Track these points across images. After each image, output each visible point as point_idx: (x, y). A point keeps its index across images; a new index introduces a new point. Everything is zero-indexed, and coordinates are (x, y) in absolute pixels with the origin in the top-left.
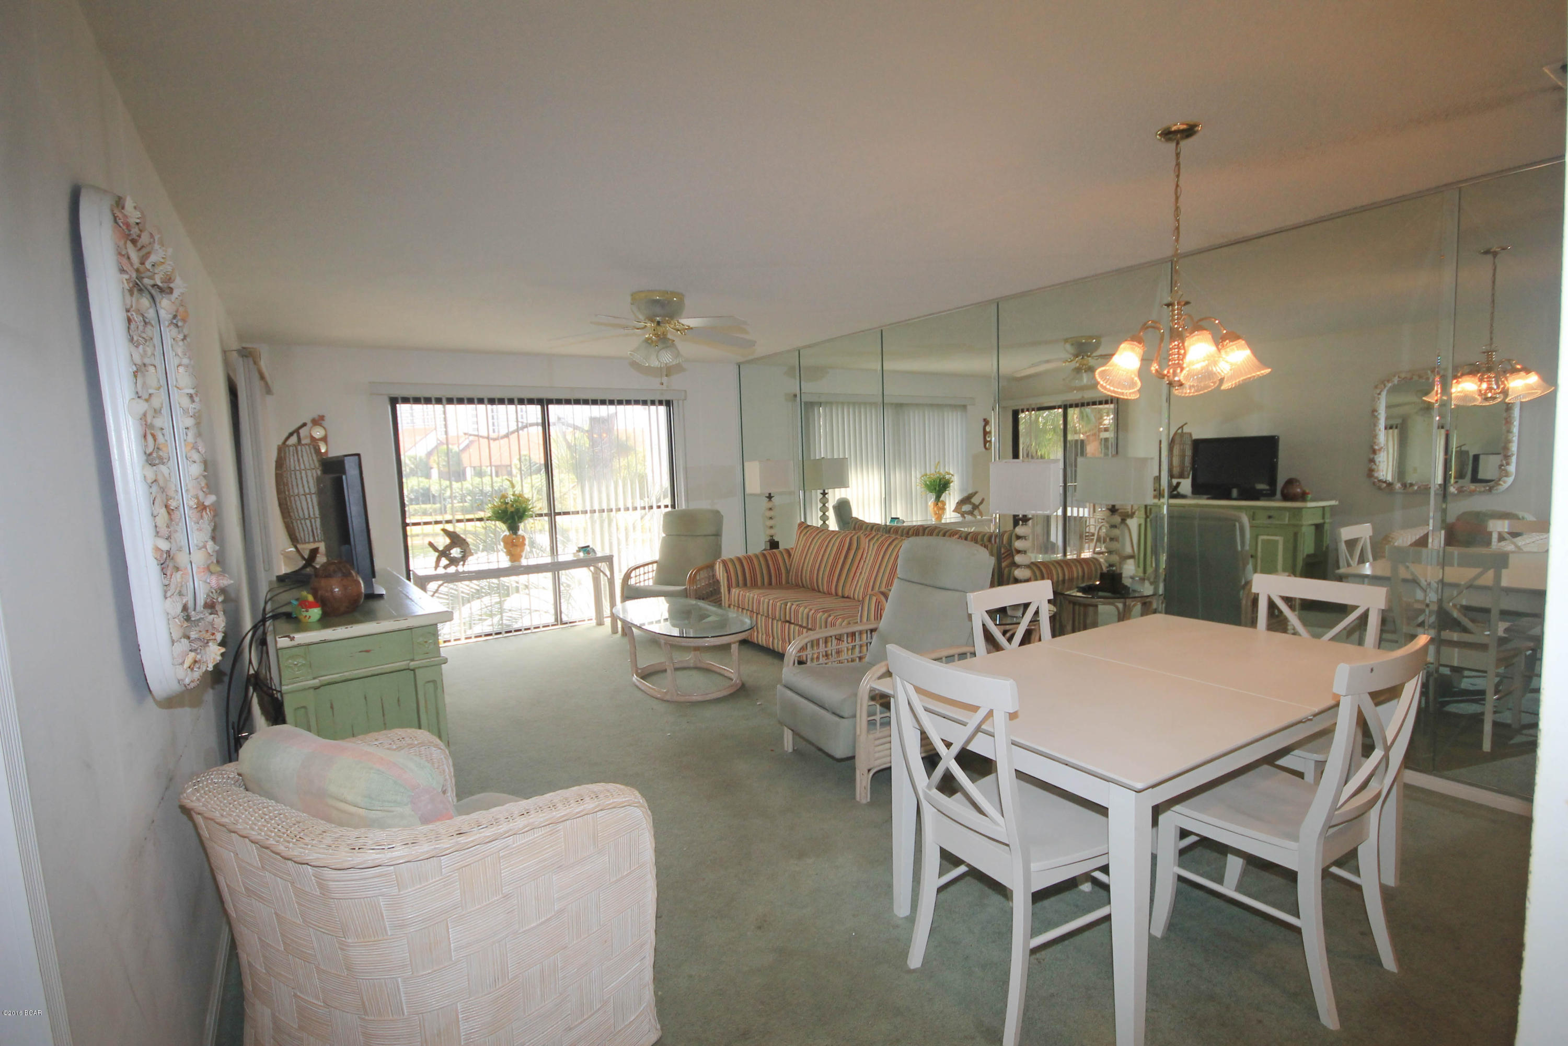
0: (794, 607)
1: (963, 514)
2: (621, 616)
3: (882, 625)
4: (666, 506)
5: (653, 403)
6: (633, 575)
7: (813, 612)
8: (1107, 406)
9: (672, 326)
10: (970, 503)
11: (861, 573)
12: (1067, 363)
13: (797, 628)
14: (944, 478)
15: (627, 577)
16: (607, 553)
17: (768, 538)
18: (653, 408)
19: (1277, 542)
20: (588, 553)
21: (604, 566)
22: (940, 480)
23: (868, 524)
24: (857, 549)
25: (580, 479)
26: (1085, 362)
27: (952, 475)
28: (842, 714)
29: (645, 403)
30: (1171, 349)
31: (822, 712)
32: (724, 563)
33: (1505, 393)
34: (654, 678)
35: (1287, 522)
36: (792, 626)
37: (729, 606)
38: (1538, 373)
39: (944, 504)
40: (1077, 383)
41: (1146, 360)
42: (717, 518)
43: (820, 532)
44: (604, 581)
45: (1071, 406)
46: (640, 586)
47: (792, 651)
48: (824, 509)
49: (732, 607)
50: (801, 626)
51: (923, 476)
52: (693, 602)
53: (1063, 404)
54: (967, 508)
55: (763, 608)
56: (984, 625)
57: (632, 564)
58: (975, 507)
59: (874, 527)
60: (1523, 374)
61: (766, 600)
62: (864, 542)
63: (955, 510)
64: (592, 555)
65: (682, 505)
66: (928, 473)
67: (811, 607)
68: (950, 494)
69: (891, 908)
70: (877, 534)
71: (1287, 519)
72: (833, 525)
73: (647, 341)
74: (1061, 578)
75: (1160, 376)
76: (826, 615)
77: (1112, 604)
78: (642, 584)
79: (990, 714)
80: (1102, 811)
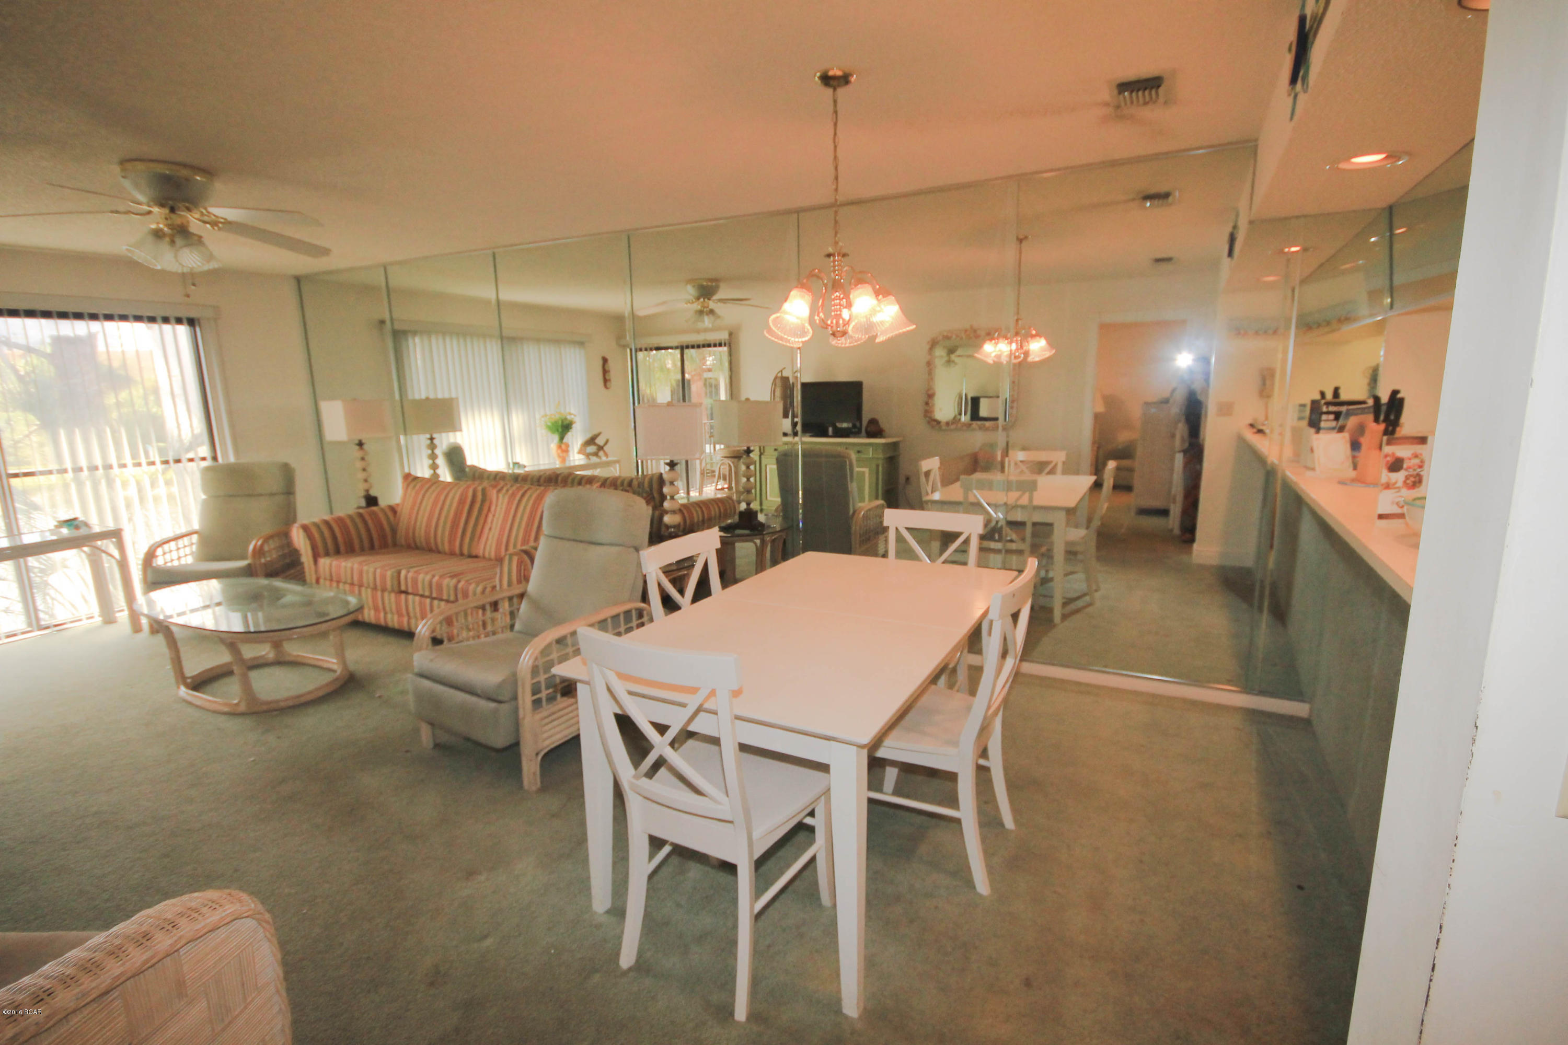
0: (410, 575)
1: (588, 455)
2: (145, 611)
3: (532, 587)
4: (204, 459)
5: (166, 320)
6: (159, 552)
7: (436, 578)
8: (720, 349)
9: (197, 216)
10: (595, 444)
11: (490, 529)
12: (689, 304)
13: (417, 598)
14: (566, 419)
15: (150, 556)
16: (111, 525)
17: (363, 493)
18: (167, 328)
19: (864, 473)
20: (77, 527)
21: (110, 546)
22: (562, 422)
23: (490, 473)
24: (483, 501)
25: (48, 424)
26: (706, 305)
27: (575, 416)
28: (500, 698)
29: (152, 320)
30: (834, 300)
31: (474, 699)
32: (305, 528)
33: (1027, 354)
34: (216, 686)
35: (871, 456)
36: (410, 597)
37: (318, 581)
38: (1046, 339)
39: (567, 446)
40: (700, 325)
41: (813, 310)
42: (288, 474)
43: (432, 485)
44: (110, 566)
45: (687, 347)
46: (173, 566)
47: (423, 629)
48: (433, 457)
49: (322, 581)
50: (422, 596)
51: (543, 417)
52: (264, 582)
53: (679, 345)
54: (591, 449)
55: (368, 578)
56: (659, 585)
57: (158, 538)
58: (601, 448)
59: (498, 477)
60: (1038, 338)
61: (372, 570)
62: (493, 493)
63: (580, 452)
64: (83, 531)
65: (228, 456)
66: (548, 413)
67: (433, 573)
68: (573, 435)
69: (590, 906)
70: (506, 484)
71: (871, 453)
72: (446, 475)
73: (158, 234)
74: (701, 518)
75: (825, 326)
76: (454, 581)
77: (751, 541)
78: (176, 563)
79: (713, 693)
80: (824, 768)
